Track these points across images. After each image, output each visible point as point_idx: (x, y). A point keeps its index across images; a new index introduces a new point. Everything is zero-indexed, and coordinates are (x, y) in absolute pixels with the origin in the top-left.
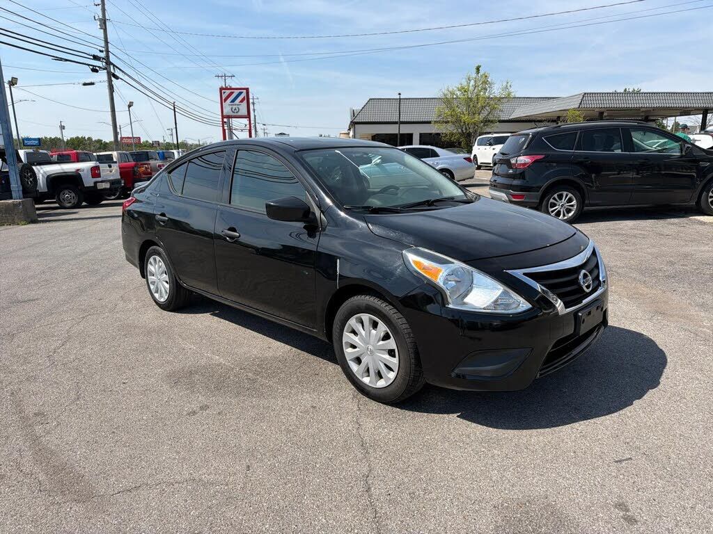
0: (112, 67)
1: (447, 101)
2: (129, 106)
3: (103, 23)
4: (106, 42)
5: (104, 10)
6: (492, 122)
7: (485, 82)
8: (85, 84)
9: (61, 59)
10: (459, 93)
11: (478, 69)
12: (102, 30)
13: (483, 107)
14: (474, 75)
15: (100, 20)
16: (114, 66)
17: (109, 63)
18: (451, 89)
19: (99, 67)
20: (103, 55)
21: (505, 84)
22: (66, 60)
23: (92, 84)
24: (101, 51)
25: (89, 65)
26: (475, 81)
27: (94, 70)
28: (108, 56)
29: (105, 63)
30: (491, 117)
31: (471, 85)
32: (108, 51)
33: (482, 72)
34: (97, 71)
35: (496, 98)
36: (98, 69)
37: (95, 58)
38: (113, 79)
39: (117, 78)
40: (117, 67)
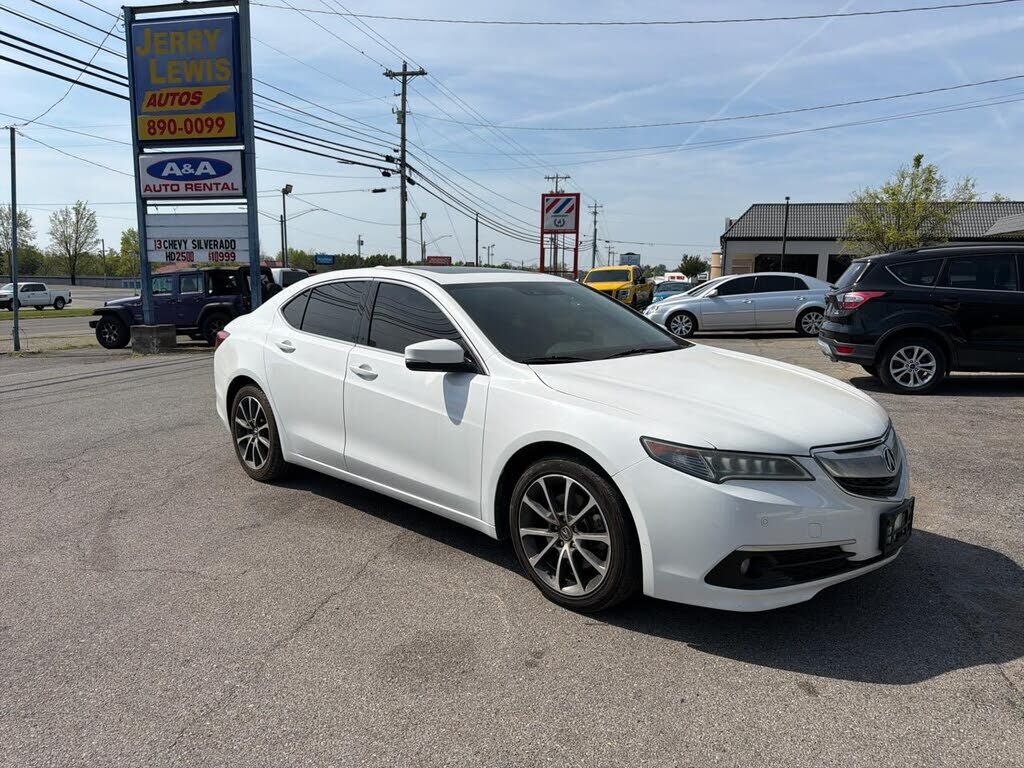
0: (407, 170)
1: (865, 209)
2: (422, 218)
3: (402, 116)
4: (404, 139)
5: (404, 101)
6: (939, 240)
7: (929, 180)
8: (375, 191)
9: (347, 162)
10: (885, 197)
11: (918, 160)
12: (400, 126)
13: (923, 218)
14: (911, 170)
15: (398, 113)
16: (411, 168)
17: (404, 165)
18: (871, 191)
19: (392, 170)
20: (398, 155)
21: (962, 183)
22: (354, 163)
23: (383, 190)
24: (396, 151)
25: (380, 168)
26: (912, 179)
27: (385, 174)
28: (403, 156)
29: (400, 167)
30: (937, 233)
31: (905, 184)
32: (404, 151)
33: (924, 164)
34: (389, 175)
35: (947, 203)
36: (390, 172)
37: (389, 159)
38: (407, 184)
39: (412, 182)
40: (414, 170)
